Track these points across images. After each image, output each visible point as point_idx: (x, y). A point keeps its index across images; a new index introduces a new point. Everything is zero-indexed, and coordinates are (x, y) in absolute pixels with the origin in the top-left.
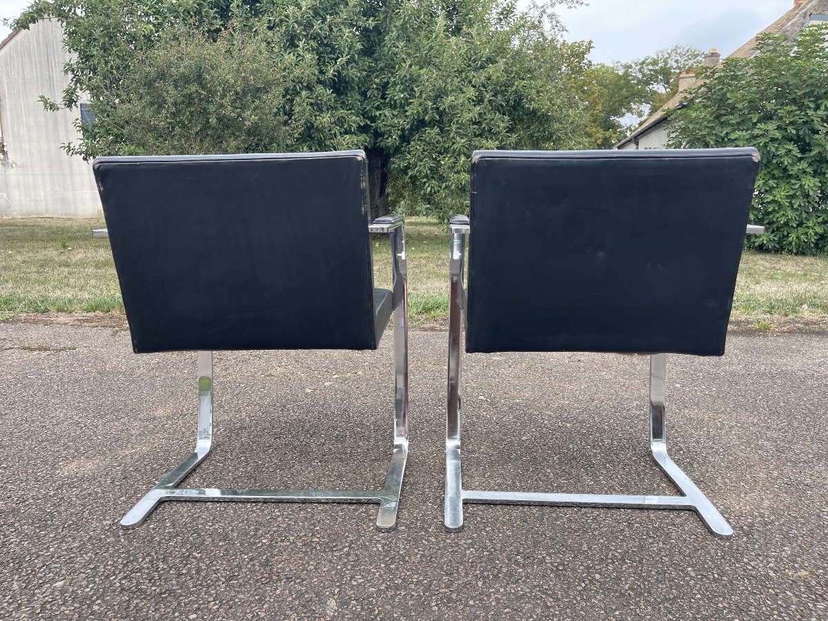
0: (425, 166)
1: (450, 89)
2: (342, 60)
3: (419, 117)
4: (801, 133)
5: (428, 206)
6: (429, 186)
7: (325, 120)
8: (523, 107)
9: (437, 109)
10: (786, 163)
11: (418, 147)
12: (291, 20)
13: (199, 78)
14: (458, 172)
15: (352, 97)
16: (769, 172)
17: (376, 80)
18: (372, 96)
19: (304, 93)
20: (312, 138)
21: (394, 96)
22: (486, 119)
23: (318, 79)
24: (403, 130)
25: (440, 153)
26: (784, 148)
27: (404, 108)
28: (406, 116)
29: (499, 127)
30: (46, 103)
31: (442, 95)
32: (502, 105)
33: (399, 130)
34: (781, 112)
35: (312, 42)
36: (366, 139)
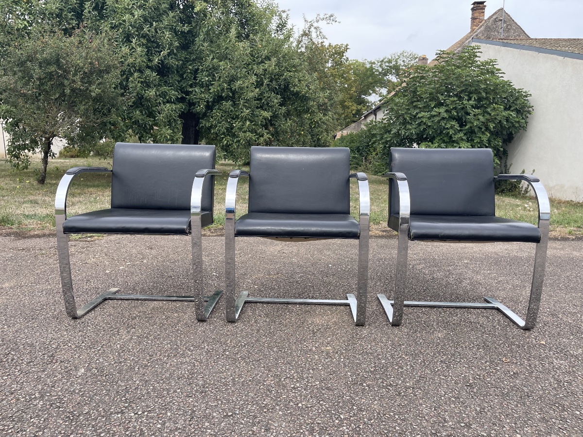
0: (223, 127)
1: (239, 76)
2: (164, 53)
3: (218, 93)
4: (460, 115)
5: (226, 153)
6: (225, 140)
7: (151, 93)
8: (289, 90)
9: (231, 89)
10: (451, 133)
11: (218, 114)
12: (127, 24)
13: (57, 62)
14: (245, 132)
15: (172, 78)
16: (441, 139)
17: (190, 67)
18: (187, 78)
19: (136, 74)
20: (143, 106)
21: (202, 79)
22: (265, 97)
23: (147, 65)
24: (208, 102)
25: (233, 118)
26: (450, 124)
27: (208, 87)
28: (210, 93)
29: (274, 102)
31: (234, 80)
32: (276, 88)
33: (205, 102)
34: (448, 102)
35: (142, 40)
36: (182, 107)
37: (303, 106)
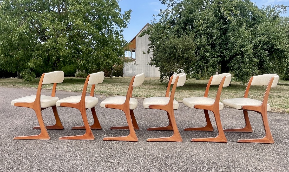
0: (236, 67)
2: (214, 38)
3: (235, 53)
7: (207, 55)
8: (274, 48)
14: (246, 68)
18: (223, 47)
22: (260, 52)
23: (207, 44)
25: (241, 63)
28: (232, 53)
30: (144, 52)
32: (266, 48)
35: (206, 35)
36: (220, 59)
37: (282, 55)
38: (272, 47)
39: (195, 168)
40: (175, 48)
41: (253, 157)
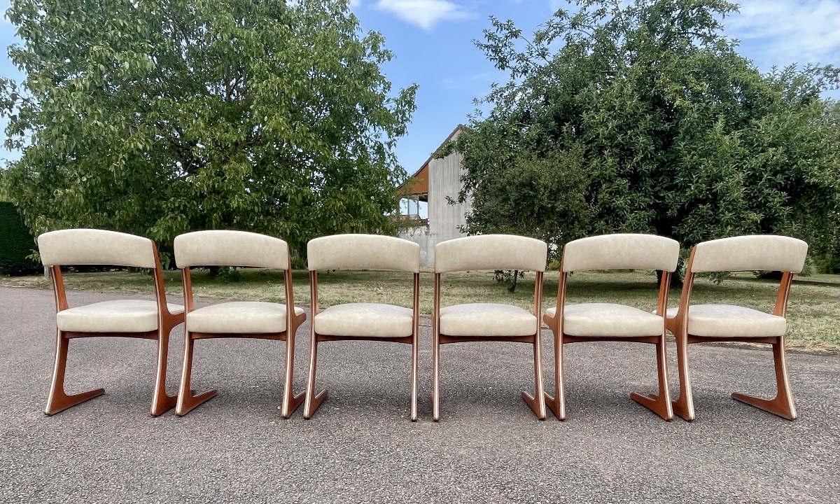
1: (723, 174)
7: (619, 202)
18: (663, 181)
19: (605, 185)
22: (763, 193)
30: (450, 200)
37: (825, 201)
38: (799, 180)
39: (579, 497)
40: (531, 187)
41: (748, 469)
